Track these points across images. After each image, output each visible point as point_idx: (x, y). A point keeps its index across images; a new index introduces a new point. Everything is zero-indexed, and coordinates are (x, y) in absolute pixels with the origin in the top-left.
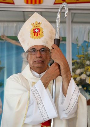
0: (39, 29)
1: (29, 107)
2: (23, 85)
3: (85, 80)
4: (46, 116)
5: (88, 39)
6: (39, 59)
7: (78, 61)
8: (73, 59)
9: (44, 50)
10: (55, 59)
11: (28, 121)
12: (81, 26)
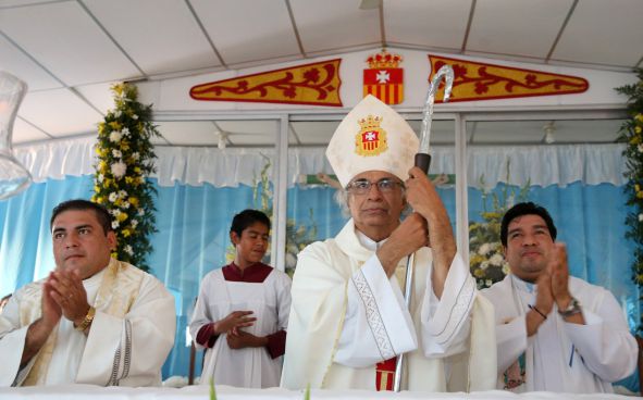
0: (376, 133)
1: (344, 322)
2: (334, 267)
3: (501, 267)
4: (388, 346)
5: (508, 178)
6: (376, 205)
7: (485, 225)
8: (471, 224)
9: (390, 183)
10: (416, 203)
11: (342, 356)
12: (491, 150)
